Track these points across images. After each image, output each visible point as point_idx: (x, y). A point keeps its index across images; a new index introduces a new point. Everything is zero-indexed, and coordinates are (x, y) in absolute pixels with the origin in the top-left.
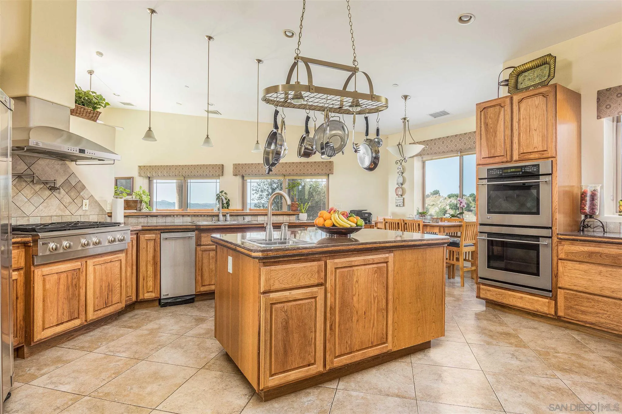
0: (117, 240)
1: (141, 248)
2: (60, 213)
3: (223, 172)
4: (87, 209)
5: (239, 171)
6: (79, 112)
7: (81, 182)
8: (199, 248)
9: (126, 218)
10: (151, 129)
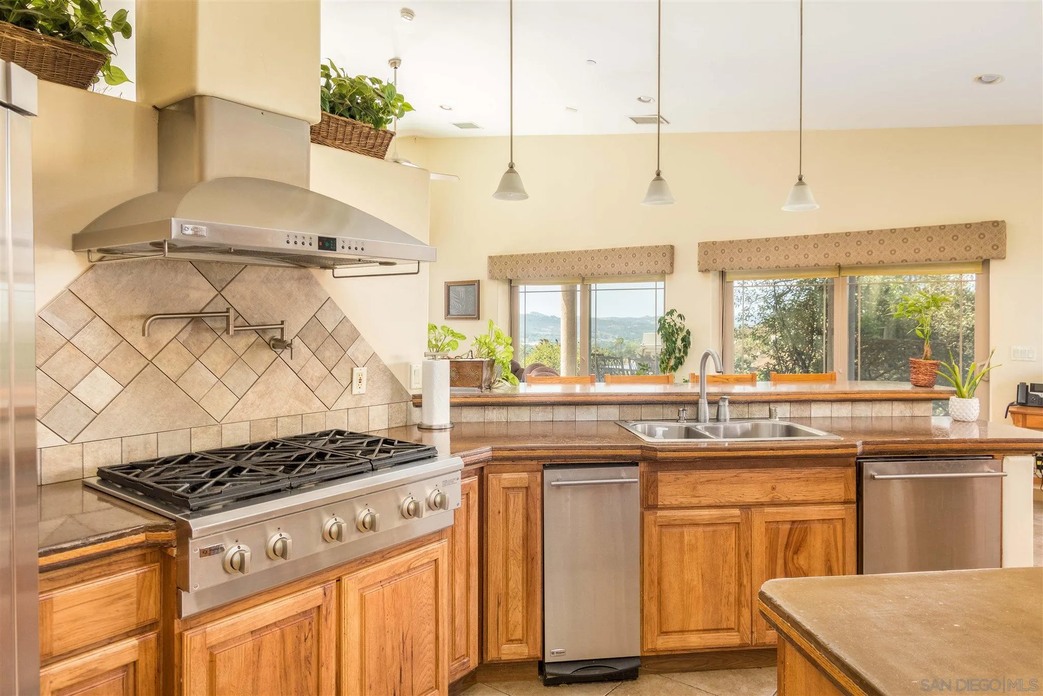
0: (423, 505)
1: (490, 513)
2: (299, 408)
3: (672, 264)
4: (363, 391)
5: (715, 261)
6: (341, 137)
7: (348, 321)
8: (650, 517)
9: (456, 410)
10: (515, 168)
